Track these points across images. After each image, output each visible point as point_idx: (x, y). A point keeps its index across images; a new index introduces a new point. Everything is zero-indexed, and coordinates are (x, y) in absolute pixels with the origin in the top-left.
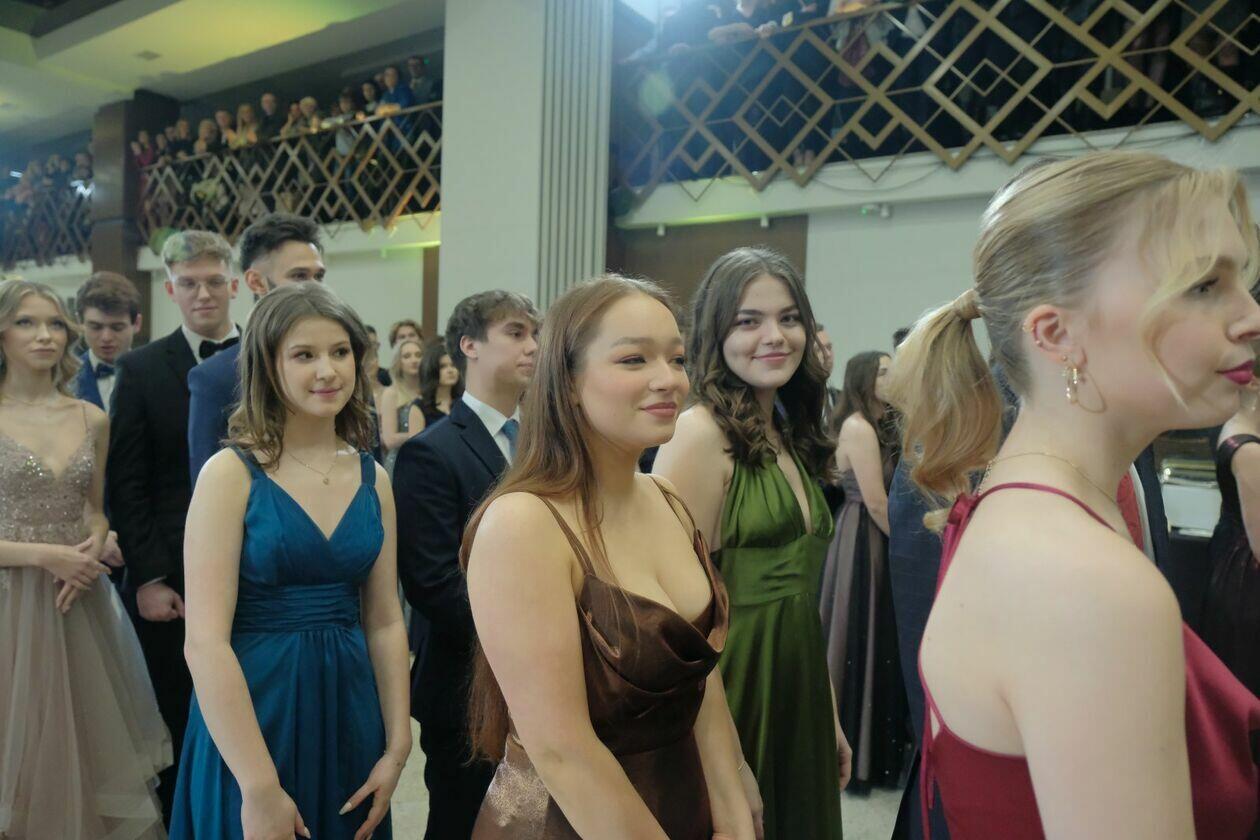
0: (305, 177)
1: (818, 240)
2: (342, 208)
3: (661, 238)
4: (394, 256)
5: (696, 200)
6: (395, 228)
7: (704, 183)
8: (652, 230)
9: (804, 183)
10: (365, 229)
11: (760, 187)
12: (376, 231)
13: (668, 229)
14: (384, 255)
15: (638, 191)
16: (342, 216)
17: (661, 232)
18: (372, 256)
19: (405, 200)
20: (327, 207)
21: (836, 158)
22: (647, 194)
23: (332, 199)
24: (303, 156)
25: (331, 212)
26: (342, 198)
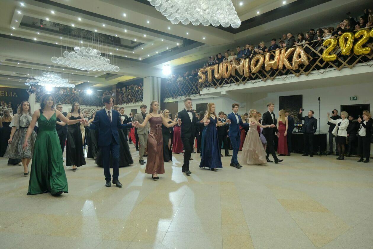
0: (135, 96)
1: (179, 104)
2: (139, 100)
8: (166, 103)
9: (176, 98)
13: (167, 103)
21: (178, 96)
22: (165, 99)
23: (138, 98)
24: (135, 93)
26: (139, 99)
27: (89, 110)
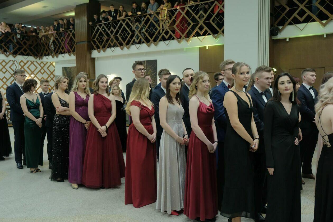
2: (171, 36)
3: (287, 42)
4: (189, 50)
5: (301, 30)
6: (190, 41)
7: (304, 24)
10: (179, 42)
11: (324, 25)
12: (184, 42)
13: (290, 39)
14: (185, 50)
15: (280, 28)
16: (170, 38)
17: (288, 40)
18: (181, 50)
19: (194, 33)
20: (165, 35)
22: (282, 29)
23: (167, 33)
25: (167, 37)
26: (170, 33)
27: (22, 64)
